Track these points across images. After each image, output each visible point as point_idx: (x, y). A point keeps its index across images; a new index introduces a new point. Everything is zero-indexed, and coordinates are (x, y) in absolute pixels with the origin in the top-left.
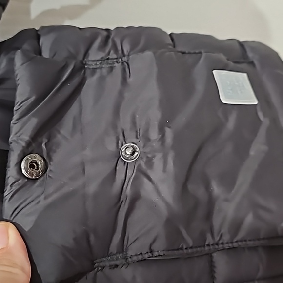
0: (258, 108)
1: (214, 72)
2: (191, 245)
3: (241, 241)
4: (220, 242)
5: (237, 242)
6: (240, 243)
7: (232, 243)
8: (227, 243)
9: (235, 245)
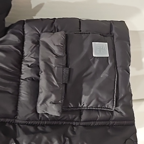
0: (109, 58)
1: (93, 43)
2: (72, 107)
3: (91, 107)
4: (83, 106)
5: (89, 107)
6: (90, 108)
7: (87, 107)
8: (86, 107)
9: (88, 108)
